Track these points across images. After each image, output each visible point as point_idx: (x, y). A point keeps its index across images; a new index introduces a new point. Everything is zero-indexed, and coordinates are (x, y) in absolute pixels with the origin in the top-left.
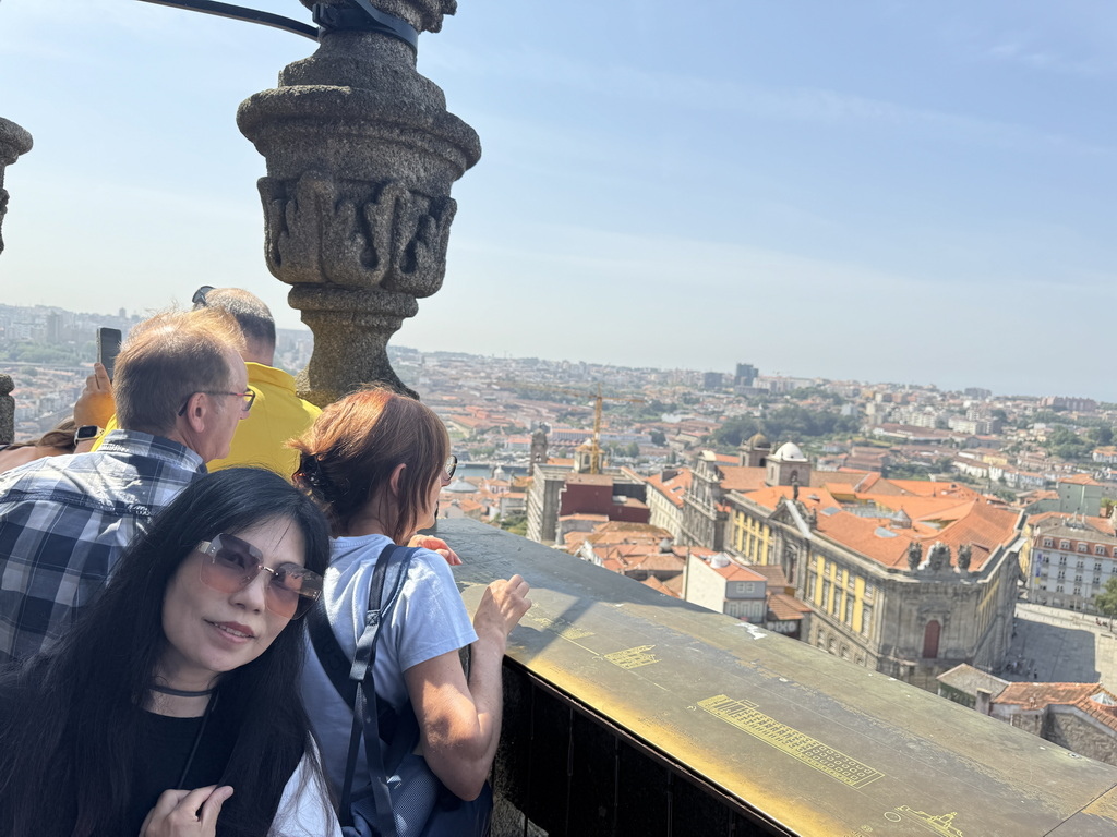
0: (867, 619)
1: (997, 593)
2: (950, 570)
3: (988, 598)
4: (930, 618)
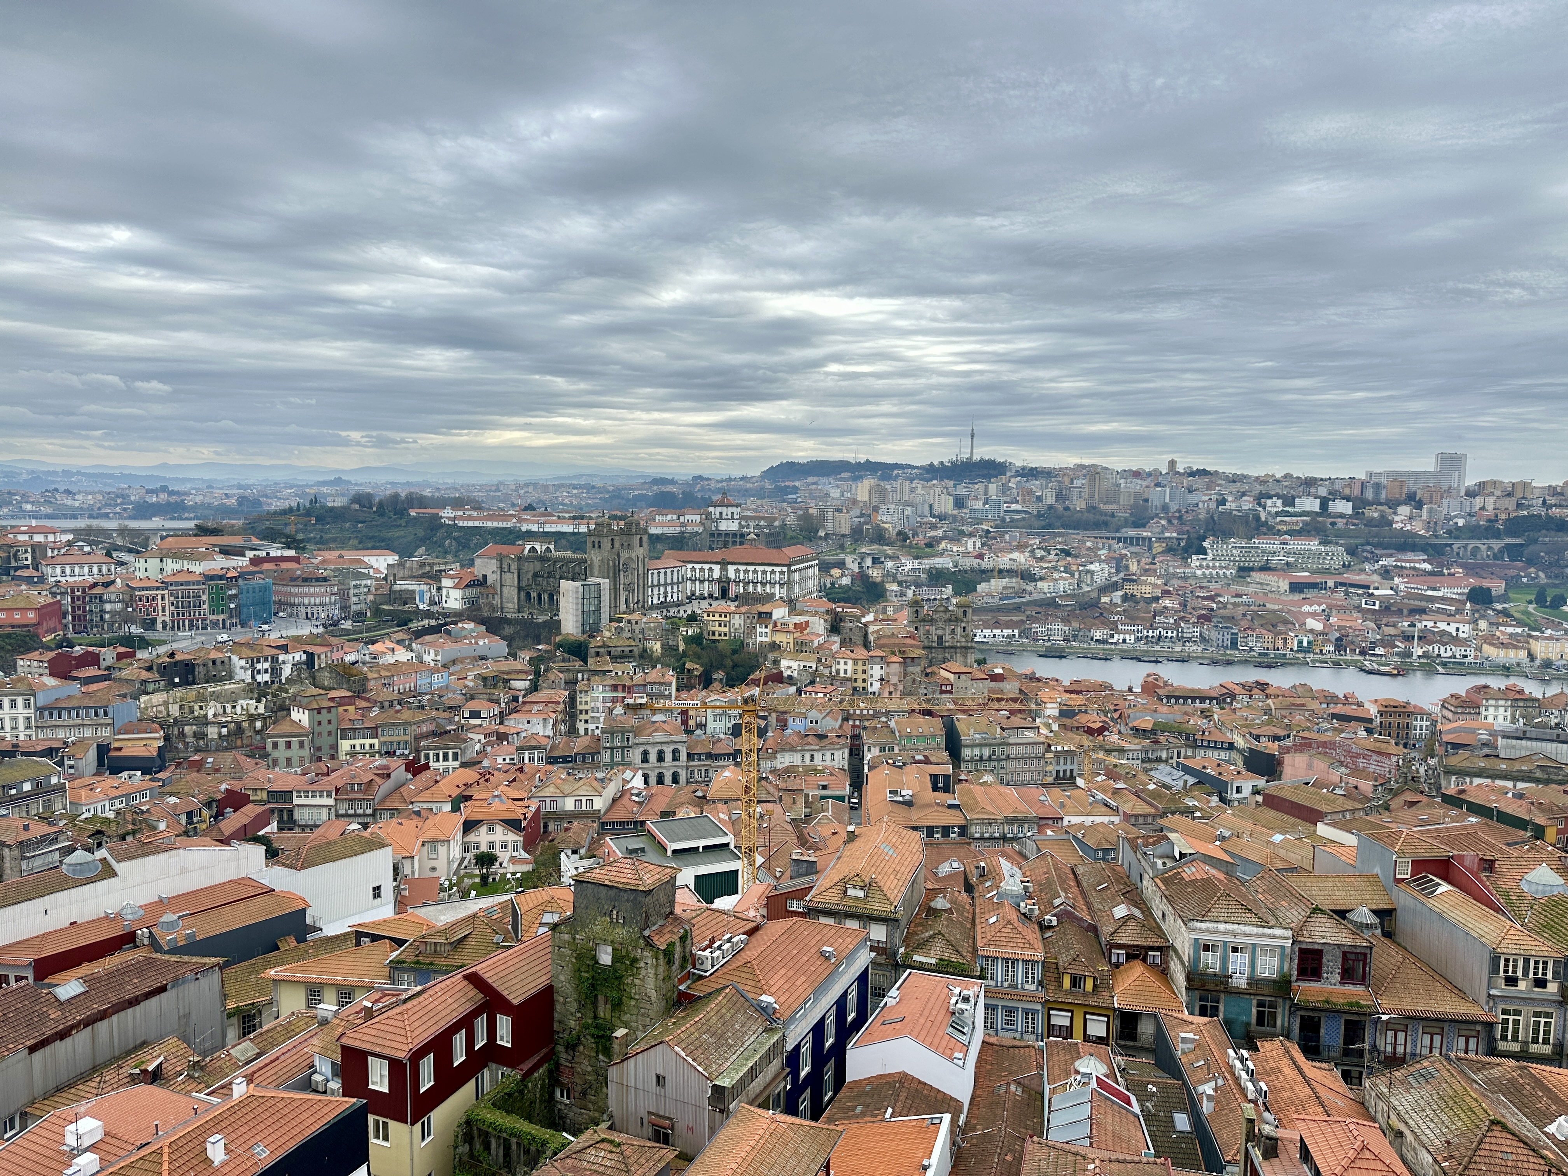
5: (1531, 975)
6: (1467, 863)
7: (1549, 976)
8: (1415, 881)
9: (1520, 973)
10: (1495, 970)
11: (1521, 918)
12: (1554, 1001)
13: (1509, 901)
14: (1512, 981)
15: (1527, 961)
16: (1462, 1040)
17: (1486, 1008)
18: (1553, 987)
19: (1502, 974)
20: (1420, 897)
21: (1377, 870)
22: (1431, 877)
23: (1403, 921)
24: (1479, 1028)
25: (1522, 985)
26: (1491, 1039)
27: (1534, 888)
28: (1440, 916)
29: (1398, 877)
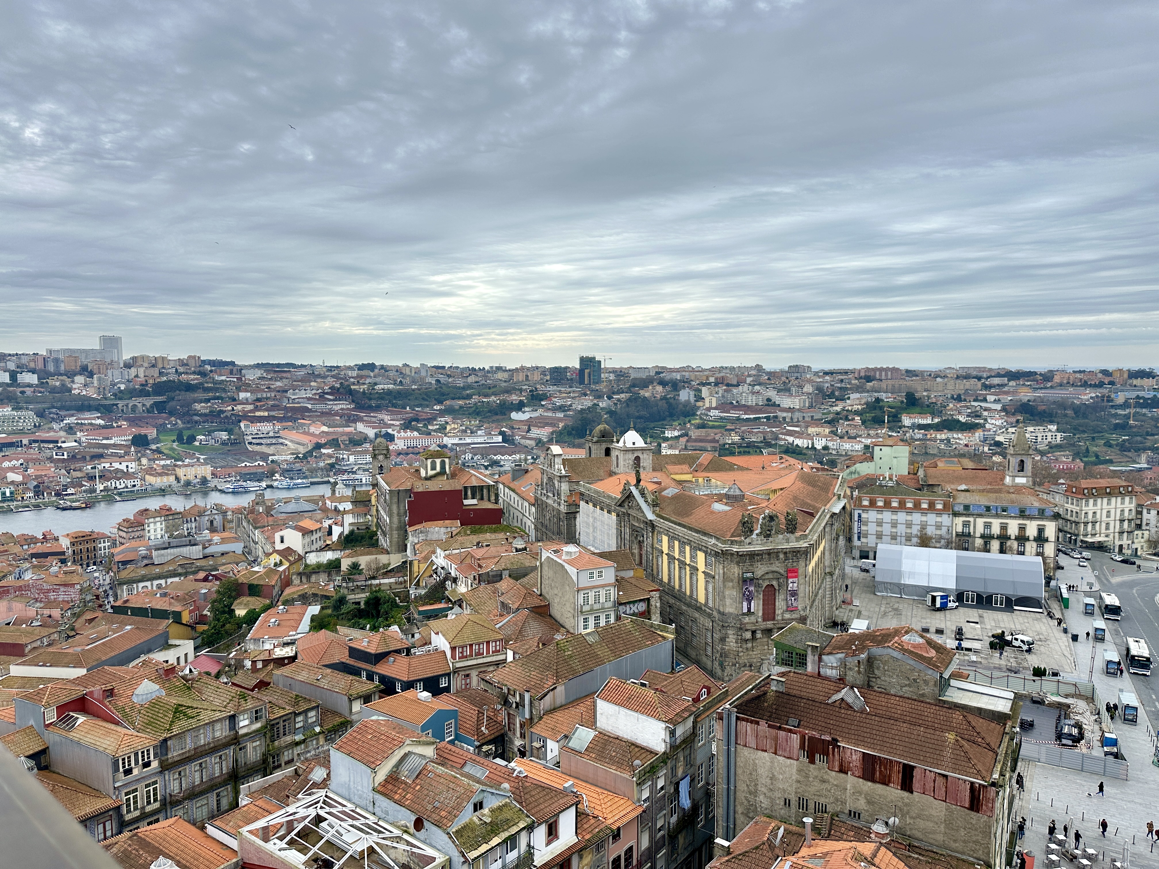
0: (710, 589)
1: (823, 553)
2: (781, 536)
3: (816, 558)
4: (767, 583)
5: (140, 762)
6: (95, 696)
7: (152, 758)
8: (60, 721)
9: (133, 765)
10: (116, 769)
11: (132, 723)
12: (157, 773)
13: (125, 715)
14: (128, 772)
15: (136, 754)
16: (101, 827)
17: (114, 797)
18: (155, 764)
19: (121, 770)
20: (64, 733)
21: (32, 722)
22: (71, 714)
23: (54, 754)
24: (111, 813)
25: (135, 772)
26: (120, 816)
27: (140, 698)
28: (78, 743)
29: (47, 723)
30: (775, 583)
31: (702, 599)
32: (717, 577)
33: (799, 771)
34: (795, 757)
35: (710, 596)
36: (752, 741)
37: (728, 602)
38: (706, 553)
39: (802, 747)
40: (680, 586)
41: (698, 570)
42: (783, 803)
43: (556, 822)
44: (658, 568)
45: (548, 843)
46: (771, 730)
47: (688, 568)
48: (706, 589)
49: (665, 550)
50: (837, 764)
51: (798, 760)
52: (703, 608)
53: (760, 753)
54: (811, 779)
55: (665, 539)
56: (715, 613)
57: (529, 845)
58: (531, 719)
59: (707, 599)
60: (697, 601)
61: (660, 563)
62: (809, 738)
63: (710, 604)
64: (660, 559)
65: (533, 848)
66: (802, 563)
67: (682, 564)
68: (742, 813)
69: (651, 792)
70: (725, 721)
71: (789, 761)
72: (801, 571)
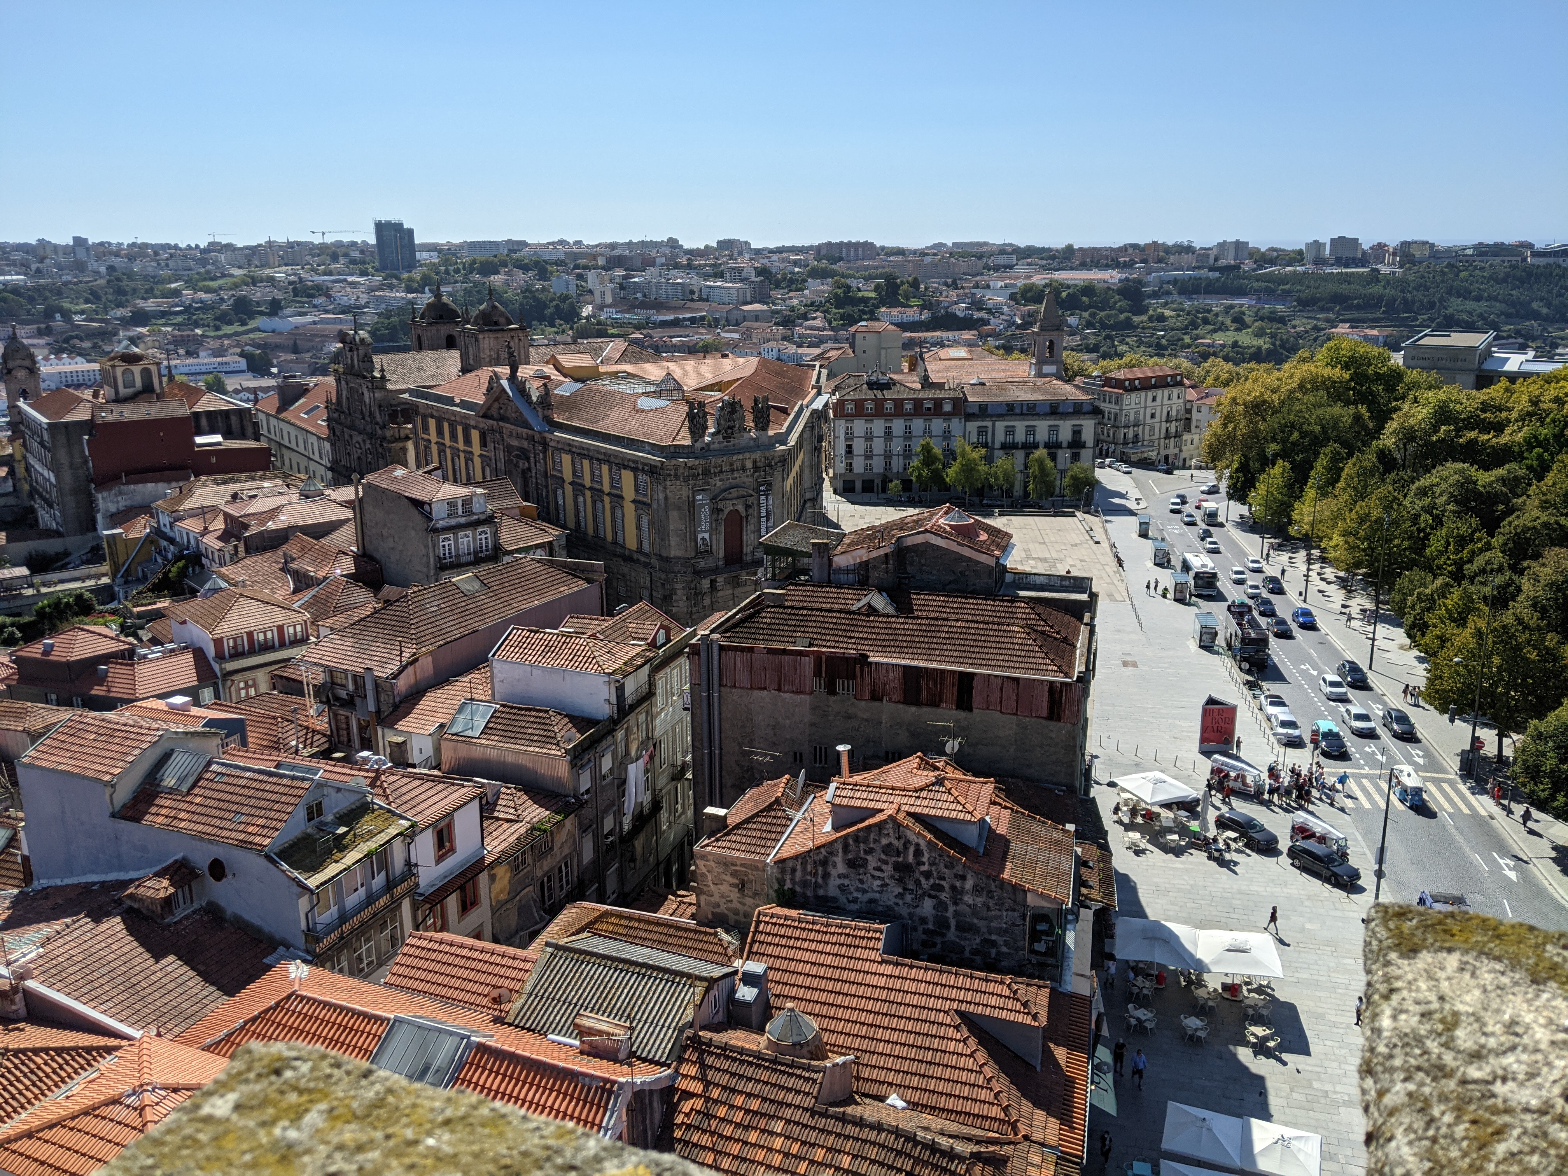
0: (645, 525)
1: (801, 470)
2: (746, 435)
3: (793, 474)
4: (728, 507)
30: (741, 508)
31: (631, 543)
32: (655, 506)
33: (814, 708)
34: (808, 690)
35: (646, 535)
36: (743, 678)
37: (673, 540)
38: (635, 470)
39: (817, 673)
40: (596, 529)
41: (622, 498)
42: (791, 760)
43: (450, 826)
44: (557, 509)
45: (440, 859)
46: (771, 657)
47: (607, 499)
48: (638, 527)
49: (568, 476)
50: (867, 689)
51: (811, 693)
52: (635, 556)
53: (757, 693)
54: (831, 718)
55: (566, 459)
56: (655, 562)
57: (408, 863)
58: (378, 712)
59: (640, 542)
60: (623, 547)
61: (561, 502)
62: (828, 658)
63: (646, 547)
64: (560, 492)
65: (416, 865)
66: (778, 475)
67: (597, 493)
68: (733, 786)
69: (593, 779)
70: (703, 655)
71: (798, 698)
72: (776, 486)
